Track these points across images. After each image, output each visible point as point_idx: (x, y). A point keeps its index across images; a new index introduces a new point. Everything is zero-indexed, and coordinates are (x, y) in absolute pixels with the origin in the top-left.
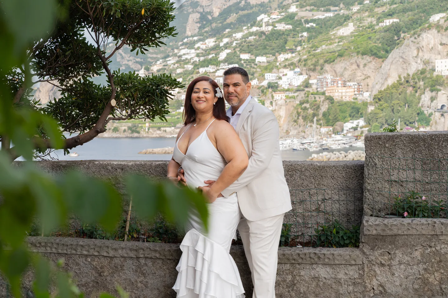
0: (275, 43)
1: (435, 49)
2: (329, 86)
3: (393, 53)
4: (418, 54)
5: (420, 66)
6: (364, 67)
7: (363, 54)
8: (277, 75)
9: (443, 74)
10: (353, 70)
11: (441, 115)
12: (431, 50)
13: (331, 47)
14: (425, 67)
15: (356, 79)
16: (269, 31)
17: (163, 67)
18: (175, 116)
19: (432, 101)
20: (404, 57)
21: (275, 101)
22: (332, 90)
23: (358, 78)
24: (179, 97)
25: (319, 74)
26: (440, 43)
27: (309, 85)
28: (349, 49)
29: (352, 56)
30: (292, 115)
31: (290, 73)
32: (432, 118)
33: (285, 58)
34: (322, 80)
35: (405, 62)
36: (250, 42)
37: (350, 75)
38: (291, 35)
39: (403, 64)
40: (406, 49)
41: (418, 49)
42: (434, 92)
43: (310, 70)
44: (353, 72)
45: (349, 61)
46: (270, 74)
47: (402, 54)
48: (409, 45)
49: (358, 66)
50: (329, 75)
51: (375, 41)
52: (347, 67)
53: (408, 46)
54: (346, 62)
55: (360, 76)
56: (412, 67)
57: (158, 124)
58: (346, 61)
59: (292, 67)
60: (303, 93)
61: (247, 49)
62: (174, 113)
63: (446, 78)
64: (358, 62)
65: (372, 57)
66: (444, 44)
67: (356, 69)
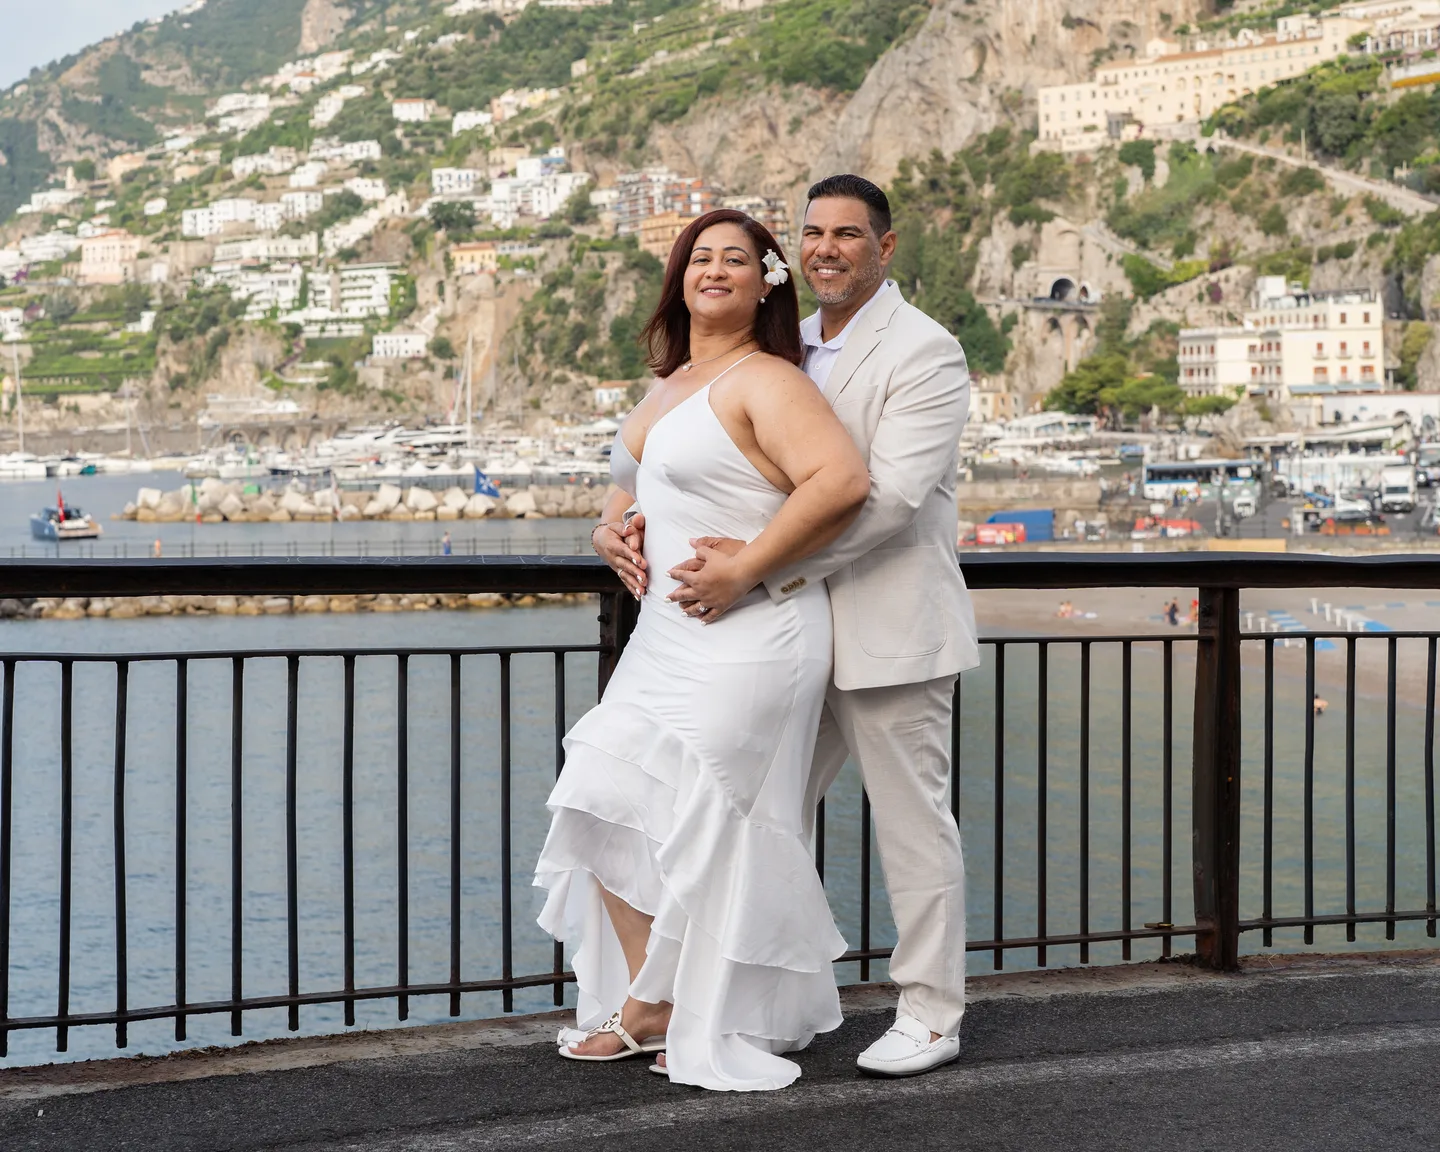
0: (535, 58)
1: (1046, 42)
2: (657, 212)
3: (883, 65)
4: (980, 70)
5: (989, 120)
6: (791, 132)
7: (791, 78)
8: (479, 174)
9: (1066, 148)
10: (755, 147)
11: (1049, 325)
12: (1029, 50)
13: (685, 55)
14: (1005, 120)
15: (763, 184)
16: (515, 12)
17: (148, 163)
18: (120, 349)
19: (1017, 265)
20: (926, 82)
21: (457, 278)
22: (662, 227)
23: (771, 180)
24: (144, 271)
25: (631, 167)
26: (1061, 16)
27: (587, 212)
28: (744, 61)
29: (749, 87)
30: (513, 338)
31: (529, 167)
32: (1014, 336)
33: (518, 107)
34: (634, 189)
35: (929, 104)
36: (440, 56)
37: (740, 168)
38: (602, 27)
39: (924, 113)
40: (932, 46)
41: (981, 47)
42: (1026, 224)
43: (595, 149)
44: (755, 153)
45: (738, 110)
46: (451, 170)
47: (916, 68)
48: (943, 31)
49: (772, 128)
50: (665, 169)
51: (845, 27)
52: (731, 135)
53: (939, 33)
54: (726, 114)
55: (780, 172)
56: (958, 123)
57: (52, 382)
58: (726, 107)
59: (539, 144)
60: (562, 245)
61: (424, 82)
62: (116, 336)
63: (1077, 166)
64: (770, 112)
65: (825, 92)
66: (1080, 22)
67: (766, 144)
